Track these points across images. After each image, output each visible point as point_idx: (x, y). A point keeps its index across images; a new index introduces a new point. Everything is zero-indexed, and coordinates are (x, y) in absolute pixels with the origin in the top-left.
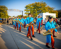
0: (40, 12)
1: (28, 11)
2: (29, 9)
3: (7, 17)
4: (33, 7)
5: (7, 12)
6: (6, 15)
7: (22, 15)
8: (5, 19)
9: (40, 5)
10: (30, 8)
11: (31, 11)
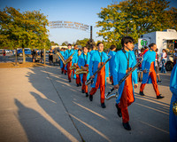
0: (147, 29)
1: (108, 26)
2: (112, 19)
3: (45, 44)
4: (124, 14)
5: (45, 31)
6: (44, 41)
8: (42, 53)
10: (114, 16)
11: (117, 25)
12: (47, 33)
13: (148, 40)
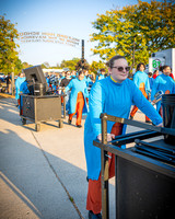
0: (161, 45)
1: (108, 40)
2: (112, 30)
3: (13, 66)
4: (129, 24)
5: (14, 46)
6: (11, 60)
7: (83, 61)
9: (161, 12)
10: (115, 26)
11: (120, 39)
12: (17, 50)
13: (162, 60)
